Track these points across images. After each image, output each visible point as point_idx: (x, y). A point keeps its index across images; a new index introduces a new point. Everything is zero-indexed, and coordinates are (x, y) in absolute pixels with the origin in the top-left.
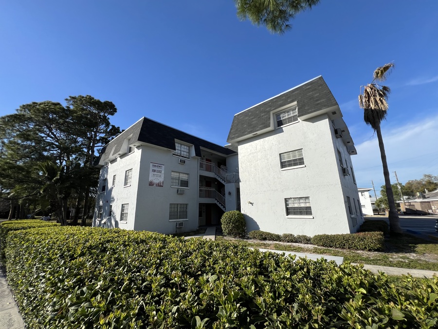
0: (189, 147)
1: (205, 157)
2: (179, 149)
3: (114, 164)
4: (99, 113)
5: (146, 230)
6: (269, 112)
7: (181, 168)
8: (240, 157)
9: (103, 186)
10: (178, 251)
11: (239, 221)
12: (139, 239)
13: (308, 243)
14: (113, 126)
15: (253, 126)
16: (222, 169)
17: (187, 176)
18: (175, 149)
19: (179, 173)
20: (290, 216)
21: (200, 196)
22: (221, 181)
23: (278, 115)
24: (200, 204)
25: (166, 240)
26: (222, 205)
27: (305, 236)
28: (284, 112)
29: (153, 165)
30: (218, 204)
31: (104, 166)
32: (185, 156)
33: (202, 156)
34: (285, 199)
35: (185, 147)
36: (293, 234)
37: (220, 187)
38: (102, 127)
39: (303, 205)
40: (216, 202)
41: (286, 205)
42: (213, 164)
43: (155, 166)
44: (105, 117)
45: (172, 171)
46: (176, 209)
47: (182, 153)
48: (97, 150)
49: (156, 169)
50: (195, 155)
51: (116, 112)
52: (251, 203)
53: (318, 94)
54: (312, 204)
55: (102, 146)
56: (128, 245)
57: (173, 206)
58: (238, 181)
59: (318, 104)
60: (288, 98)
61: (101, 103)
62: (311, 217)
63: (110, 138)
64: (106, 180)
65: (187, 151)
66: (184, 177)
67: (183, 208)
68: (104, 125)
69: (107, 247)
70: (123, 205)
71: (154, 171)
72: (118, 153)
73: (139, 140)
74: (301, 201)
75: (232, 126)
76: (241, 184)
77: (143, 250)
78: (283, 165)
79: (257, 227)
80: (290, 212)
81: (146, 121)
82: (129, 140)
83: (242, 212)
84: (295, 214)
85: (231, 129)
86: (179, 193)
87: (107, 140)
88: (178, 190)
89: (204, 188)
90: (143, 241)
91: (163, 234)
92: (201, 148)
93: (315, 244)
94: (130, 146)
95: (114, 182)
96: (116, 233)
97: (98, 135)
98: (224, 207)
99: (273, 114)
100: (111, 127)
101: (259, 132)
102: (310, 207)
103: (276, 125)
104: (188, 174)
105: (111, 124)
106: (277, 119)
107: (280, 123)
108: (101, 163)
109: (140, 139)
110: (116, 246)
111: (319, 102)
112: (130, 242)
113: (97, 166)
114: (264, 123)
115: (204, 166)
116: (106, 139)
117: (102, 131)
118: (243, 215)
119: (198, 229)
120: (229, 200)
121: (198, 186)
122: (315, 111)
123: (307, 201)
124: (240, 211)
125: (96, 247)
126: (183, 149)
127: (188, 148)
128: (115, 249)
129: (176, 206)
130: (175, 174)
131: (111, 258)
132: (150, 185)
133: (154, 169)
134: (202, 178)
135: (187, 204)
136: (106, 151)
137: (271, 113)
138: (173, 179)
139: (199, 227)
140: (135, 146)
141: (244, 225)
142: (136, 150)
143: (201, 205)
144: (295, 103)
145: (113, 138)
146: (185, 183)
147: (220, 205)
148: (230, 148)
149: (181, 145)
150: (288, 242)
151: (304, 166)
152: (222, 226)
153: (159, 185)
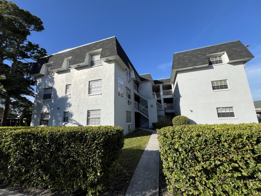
6: (205, 55)
7: (128, 85)
15: (193, 62)
19: (128, 88)
20: (220, 118)
22: (143, 98)
24: (135, 112)
28: (213, 57)
30: (141, 113)
34: (217, 108)
39: (228, 111)
40: (139, 111)
41: (218, 111)
42: (137, 86)
43: (120, 80)
52: (191, 111)
54: (234, 111)
59: (241, 55)
60: (218, 48)
62: (234, 118)
70: (88, 111)
71: (120, 84)
74: (227, 109)
84: (223, 116)
88: (129, 101)
94: (101, 59)
95: (66, 90)
101: (197, 67)
104: (130, 90)
107: (211, 63)
114: (203, 61)
120: (151, 110)
121: (134, 100)
123: (231, 109)
132: (119, 95)
140: (107, 59)
146: (129, 97)
151: (228, 89)
153: (122, 96)
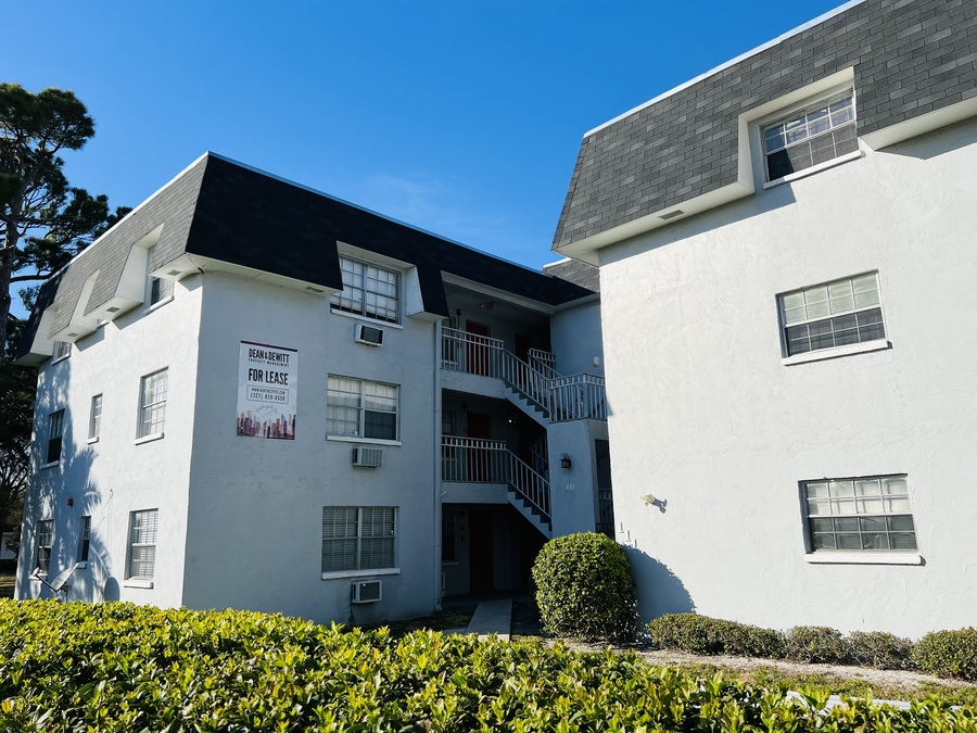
0: (398, 275)
1: (465, 317)
2: (357, 283)
3: (94, 350)
4: (21, 138)
5: (237, 608)
6: (732, 116)
7: (367, 360)
8: (607, 309)
9: (52, 442)
10: (369, 676)
11: (606, 573)
12: (214, 637)
13: (898, 667)
14: (81, 194)
15: (662, 179)
16: (535, 364)
17: (390, 393)
18: (339, 285)
19: (360, 381)
20: (819, 556)
21: (448, 475)
22: (530, 411)
23: (769, 131)
24: (445, 506)
25: (316, 642)
26: (536, 511)
27: (887, 637)
28: (799, 116)
29: (252, 353)
30: (519, 505)
31: (49, 358)
32: (381, 312)
33: (453, 314)
34: (803, 485)
35: (382, 276)
36: (834, 627)
37: (529, 440)
38: (37, 197)
39: (875, 509)
40: (511, 497)
41: (806, 508)
42: (496, 345)
43: (261, 354)
44: (44, 156)
45: (331, 376)
46: (348, 530)
47: (370, 298)
48: (22, 294)
49: (264, 366)
50: (422, 309)
51: (90, 133)
52: (656, 503)
53: (948, 32)
55: (37, 277)
56: (175, 658)
57: (336, 517)
58: (599, 411)
60: (816, 51)
61: (29, 98)
62: (912, 557)
63: (72, 246)
64: (60, 415)
65: (391, 291)
66: (380, 399)
67: (379, 523)
68: (43, 191)
69: (94, 668)
70: (133, 513)
71: (256, 375)
72: (110, 305)
73: (192, 247)
74: (872, 490)
75: (575, 182)
76: (613, 425)
77: (234, 675)
78: (792, 341)
79: (683, 601)
80: (820, 537)
81: (218, 171)
82: (151, 249)
83: (621, 538)
84: (842, 544)
85: (570, 196)
86: (361, 462)
87: (59, 250)
88: (355, 452)
89: (460, 444)
90: (228, 646)
91: (305, 620)
92: (448, 278)
93: (927, 671)
94: (157, 274)
95: (93, 422)
96: (120, 618)
97: (20, 231)
98: (546, 519)
99: (750, 124)
100: (70, 197)
101: (689, 206)
102: (909, 518)
103: (764, 171)
104: (394, 386)
105: (72, 185)
106: (768, 144)
107: (779, 164)
108: (41, 345)
109: (194, 246)
110: (131, 663)
111: (952, 66)
112: (182, 647)
113: (25, 360)
114: (711, 166)
115: (461, 353)
116: (54, 247)
117: (37, 215)
118: (623, 549)
119: (439, 607)
120: (567, 489)
121: (439, 436)
122: (933, 107)
123: (896, 490)
124: (611, 533)
125: (54, 667)
126: (371, 286)
127: (391, 279)
128: (126, 670)
129: (349, 516)
130: (344, 386)
131: (119, 701)
132: (240, 433)
133: (257, 366)
134: (453, 402)
135: (392, 510)
136: (59, 298)
137: (742, 120)
138: (333, 405)
139: (445, 600)
140: (174, 273)
141: (629, 591)
142: (179, 290)
143: (450, 511)
144: (847, 74)
145: (82, 246)
146: (382, 424)
147: (527, 512)
148: (567, 276)
149: (364, 265)
150: (815, 661)
151: (881, 343)
152: (539, 596)
153: (279, 433)
